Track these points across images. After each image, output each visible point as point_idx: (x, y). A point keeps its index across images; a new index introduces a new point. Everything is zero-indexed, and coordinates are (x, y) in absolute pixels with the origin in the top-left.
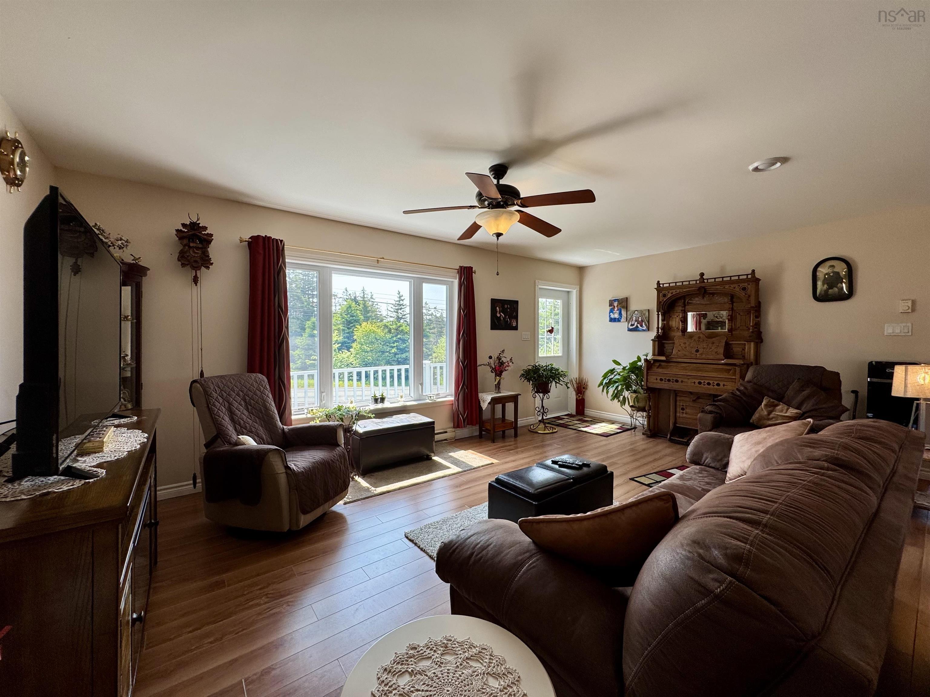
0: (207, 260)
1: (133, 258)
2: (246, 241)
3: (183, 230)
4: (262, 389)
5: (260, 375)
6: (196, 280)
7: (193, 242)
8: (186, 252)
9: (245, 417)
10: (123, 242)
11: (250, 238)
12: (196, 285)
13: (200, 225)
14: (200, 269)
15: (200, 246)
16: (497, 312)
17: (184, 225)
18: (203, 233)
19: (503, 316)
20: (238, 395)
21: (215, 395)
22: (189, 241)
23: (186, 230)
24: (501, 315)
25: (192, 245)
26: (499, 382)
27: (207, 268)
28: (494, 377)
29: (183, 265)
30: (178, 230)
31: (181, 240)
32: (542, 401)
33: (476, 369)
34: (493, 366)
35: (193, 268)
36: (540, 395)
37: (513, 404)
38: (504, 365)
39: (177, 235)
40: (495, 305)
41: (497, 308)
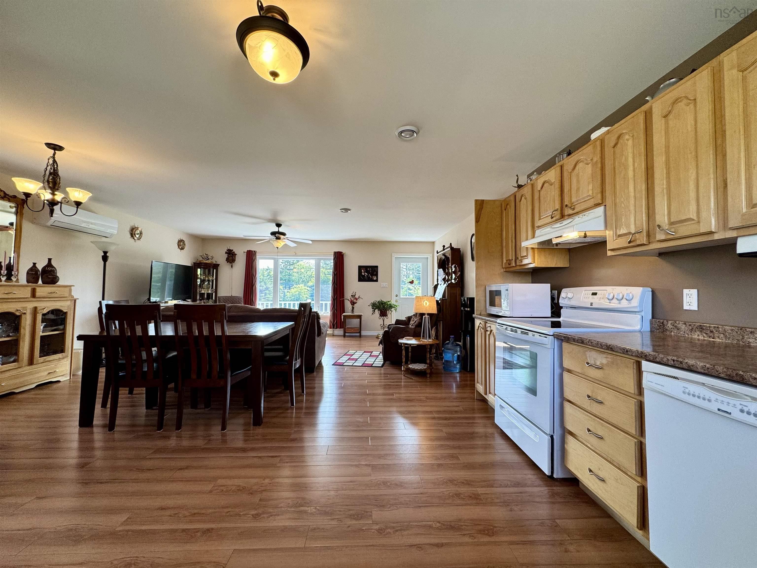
0: (235, 260)
1: (215, 261)
7: (230, 255)
8: (228, 258)
10: (212, 257)
12: (232, 268)
13: (232, 249)
15: (233, 256)
16: (362, 272)
18: (233, 252)
19: (367, 274)
23: (228, 252)
24: (365, 274)
26: (353, 308)
27: (234, 262)
28: (351, 305)
29: (228, 262)
30: (226, 252)
31: (227, 255)
32: (384, 321)
33: (343, 301)
34: (350, 300)
35: (230, 263)
36: (382, 317)
37: (359, 320)
38: (357, 299)
39: (226, 254)
40: (361, 269)
41: (362, 270)
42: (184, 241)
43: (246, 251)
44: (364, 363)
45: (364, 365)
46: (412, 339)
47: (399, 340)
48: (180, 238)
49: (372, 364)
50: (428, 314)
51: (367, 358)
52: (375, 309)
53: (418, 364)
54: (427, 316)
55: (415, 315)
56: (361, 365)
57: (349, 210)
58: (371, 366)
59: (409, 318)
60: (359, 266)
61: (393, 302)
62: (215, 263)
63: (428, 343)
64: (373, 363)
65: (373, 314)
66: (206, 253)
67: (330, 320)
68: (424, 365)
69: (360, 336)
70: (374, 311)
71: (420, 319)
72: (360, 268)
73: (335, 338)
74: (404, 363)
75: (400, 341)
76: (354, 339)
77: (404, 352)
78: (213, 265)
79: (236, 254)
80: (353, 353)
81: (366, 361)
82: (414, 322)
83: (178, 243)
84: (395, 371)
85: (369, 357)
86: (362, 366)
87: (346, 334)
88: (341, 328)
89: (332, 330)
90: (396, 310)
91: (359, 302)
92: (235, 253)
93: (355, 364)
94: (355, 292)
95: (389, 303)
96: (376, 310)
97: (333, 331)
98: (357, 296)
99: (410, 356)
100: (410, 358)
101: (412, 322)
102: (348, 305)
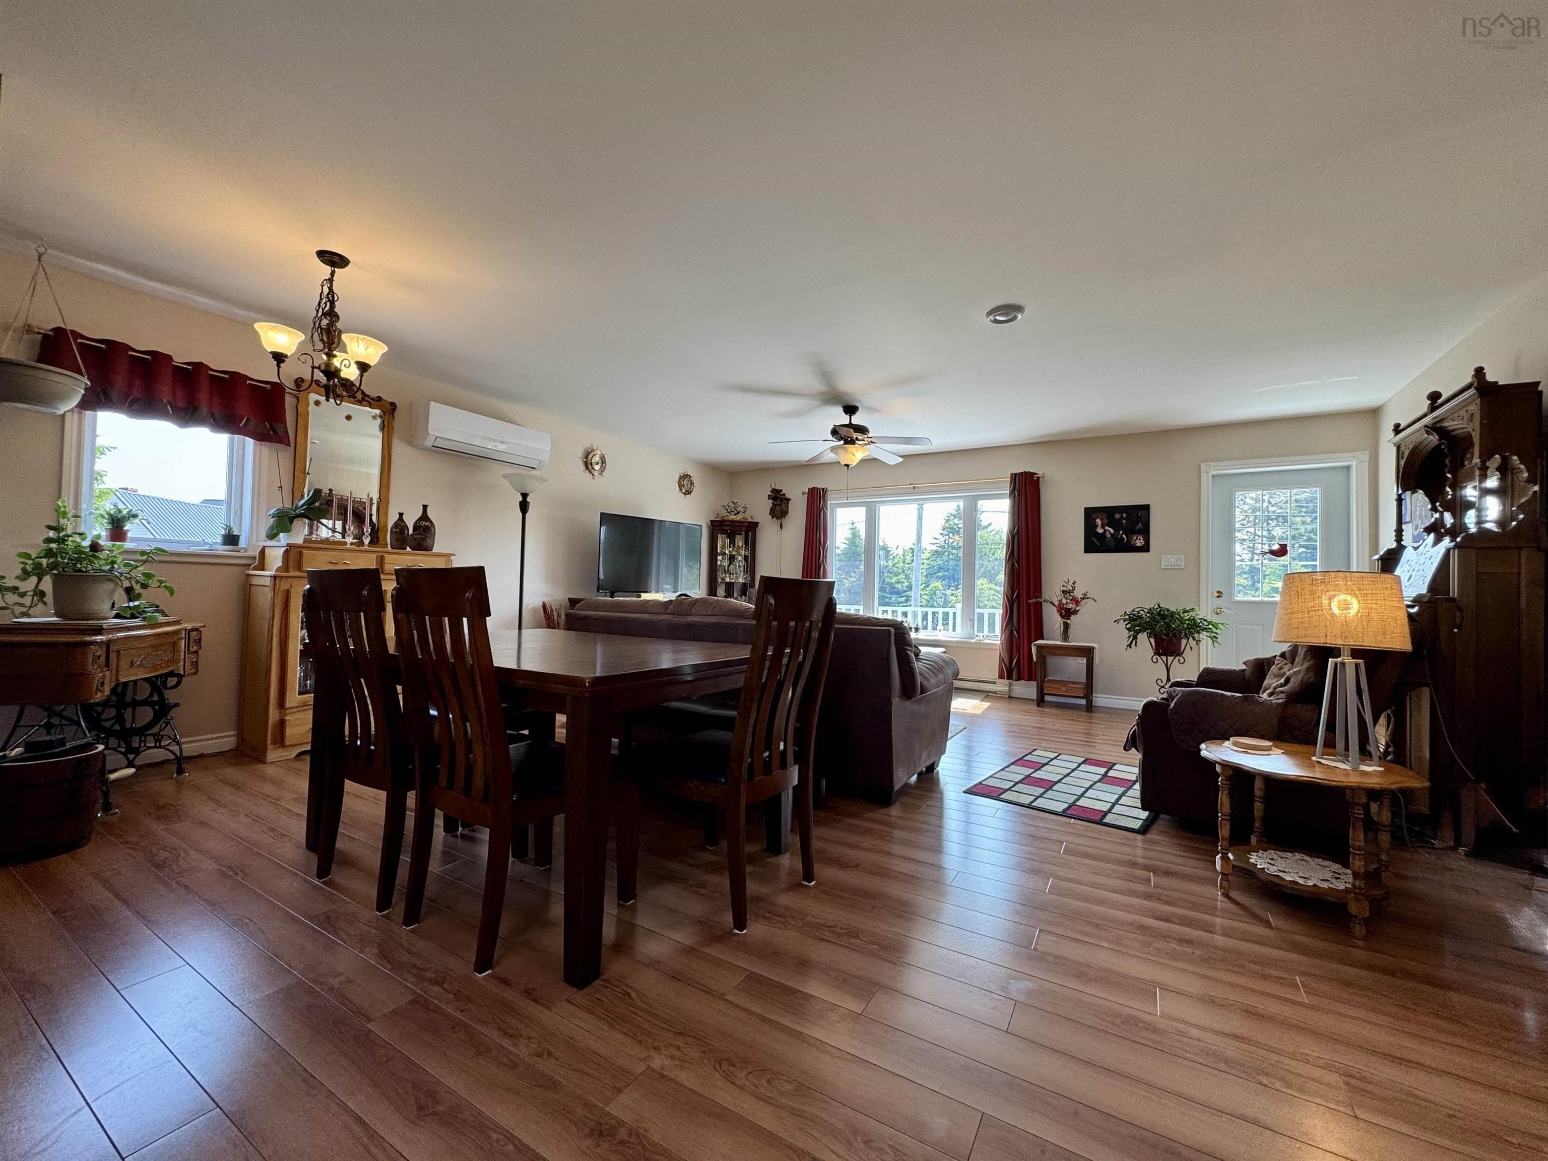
2: (807, 494)
3: (771, 494)
6: (781, 526)
7: (776, 501)
8: (773, 509)
12: (782, 530)
13: (778, 489)
15: (780, 503)
16: (1096, 526)
18: (780, 494)
19: (1112, 531)
24: (1107, 531)
26: (1066, 626)
27: (784, 517)
28: (1059, 618)
29: (773, 518)
30: (769, 496)
31: (771, 501)
32: (1168, 671)
33: (1038, 607)
34: (1057, 603)
35: (777, 518)
36: (1164, 658)
37: (1084, 660)
38: (1077, 602)
39: (769, 499)
40: (1094, 516)
41: (1098, 520)
42: (690, 477)
43: (807, 491)
44: (1074, 804)
45: (1074, 812)
46: (1269, 749)
47: (1203, 746)
48: (683, 471)
49: (1105, 814)
50: (1356, 653)
51: (1090, 787)
52: (1137, 632)
53: (1298, 856)
54: (1349, 661)
55: (1290, 656)
56: (1060, 807)
57: (1019, 308)
58: (1098, 819)
59: (1261, 667)
60: (1086, 509)
61: (1204, 613)
62: (750, 520)
63: (1354, 780)
64: (1109, 811)
65: (1130, 646)
66: (735, 501)
67: (1000, 655)
68: (1336, 867)
69: (1090, 708)
70: (1135, 638)
71: (1308, 670)
72: (1090, 514)
73: (1015, 706)
74: (1226, 844)
75: (1210, 751)
76: (1067, 713)
77: (1224, 801)
78: (746, 524)
79: (788, 500)
80: (1045, 761)
81: (1082, 795)
82: (1282, 681)
83: (679, 481)
84: (1188, 864)
85: (1099, 781)
86: (1064, 814)
87: (1048, 698)
88: (1030, 678)
89: (1006, 682)
90: (1214, 639)
91: (1085, 609)
92: (787, 496)
93: (1039, 803)
94: (1071, 583)
95: (1186, 616)
96: (1143, 637)
97: (1010, 685)
98: (1078, 594)
99: (1257, 814)
100: (1257, 824)
101: (1271, 681)
102: (1052, 619)
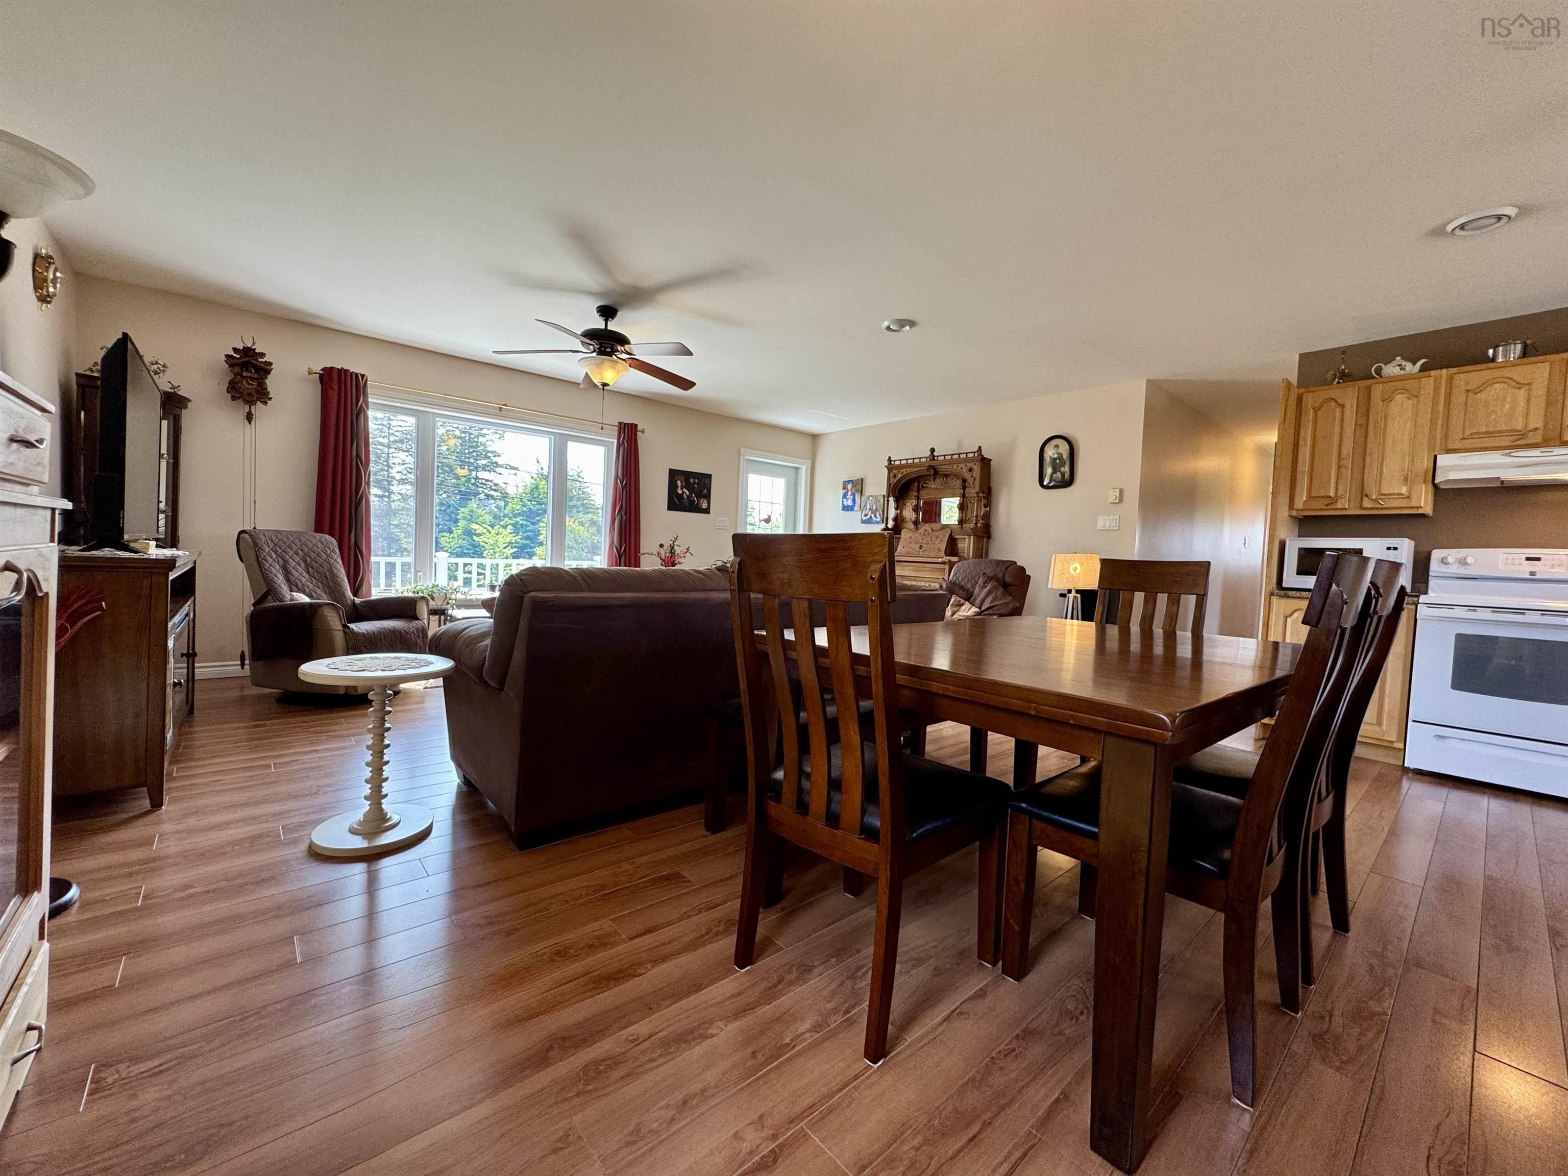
0: (265, 394)
1: (171, 386)
2: (316, 373)
3: (235, 355)
4: (329, 551)
5: (327, 537)
6: (249, 417)
7: (247, 370)
8: (237, 383)
9: (304, 580)
10: (160, 366)
11: (322, 370)
12: (250, 423)
13: (256, 351)
14: (255, 405)
15: (256, 376)
16: (677, 487)
17: (235, 350)
18: (260, 360)
19: (688, 493)
20: (297, 554)
21: (267, 549)
22: (242, 369)
23: (238, 356)
24: (683, 492)
25: (245, 374)
27: (264, 403)
29: (233, 398)
30: (228, 356)
31: (232, 367)
35: (246, 402)
38: (679, 556)
39: (228, 362)
40: (676, 478)
41: (678, 482)
60: (670, 470)
79: (269, 373)
92: (270, 367)
